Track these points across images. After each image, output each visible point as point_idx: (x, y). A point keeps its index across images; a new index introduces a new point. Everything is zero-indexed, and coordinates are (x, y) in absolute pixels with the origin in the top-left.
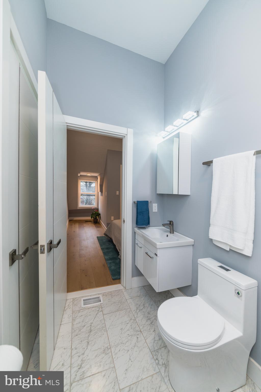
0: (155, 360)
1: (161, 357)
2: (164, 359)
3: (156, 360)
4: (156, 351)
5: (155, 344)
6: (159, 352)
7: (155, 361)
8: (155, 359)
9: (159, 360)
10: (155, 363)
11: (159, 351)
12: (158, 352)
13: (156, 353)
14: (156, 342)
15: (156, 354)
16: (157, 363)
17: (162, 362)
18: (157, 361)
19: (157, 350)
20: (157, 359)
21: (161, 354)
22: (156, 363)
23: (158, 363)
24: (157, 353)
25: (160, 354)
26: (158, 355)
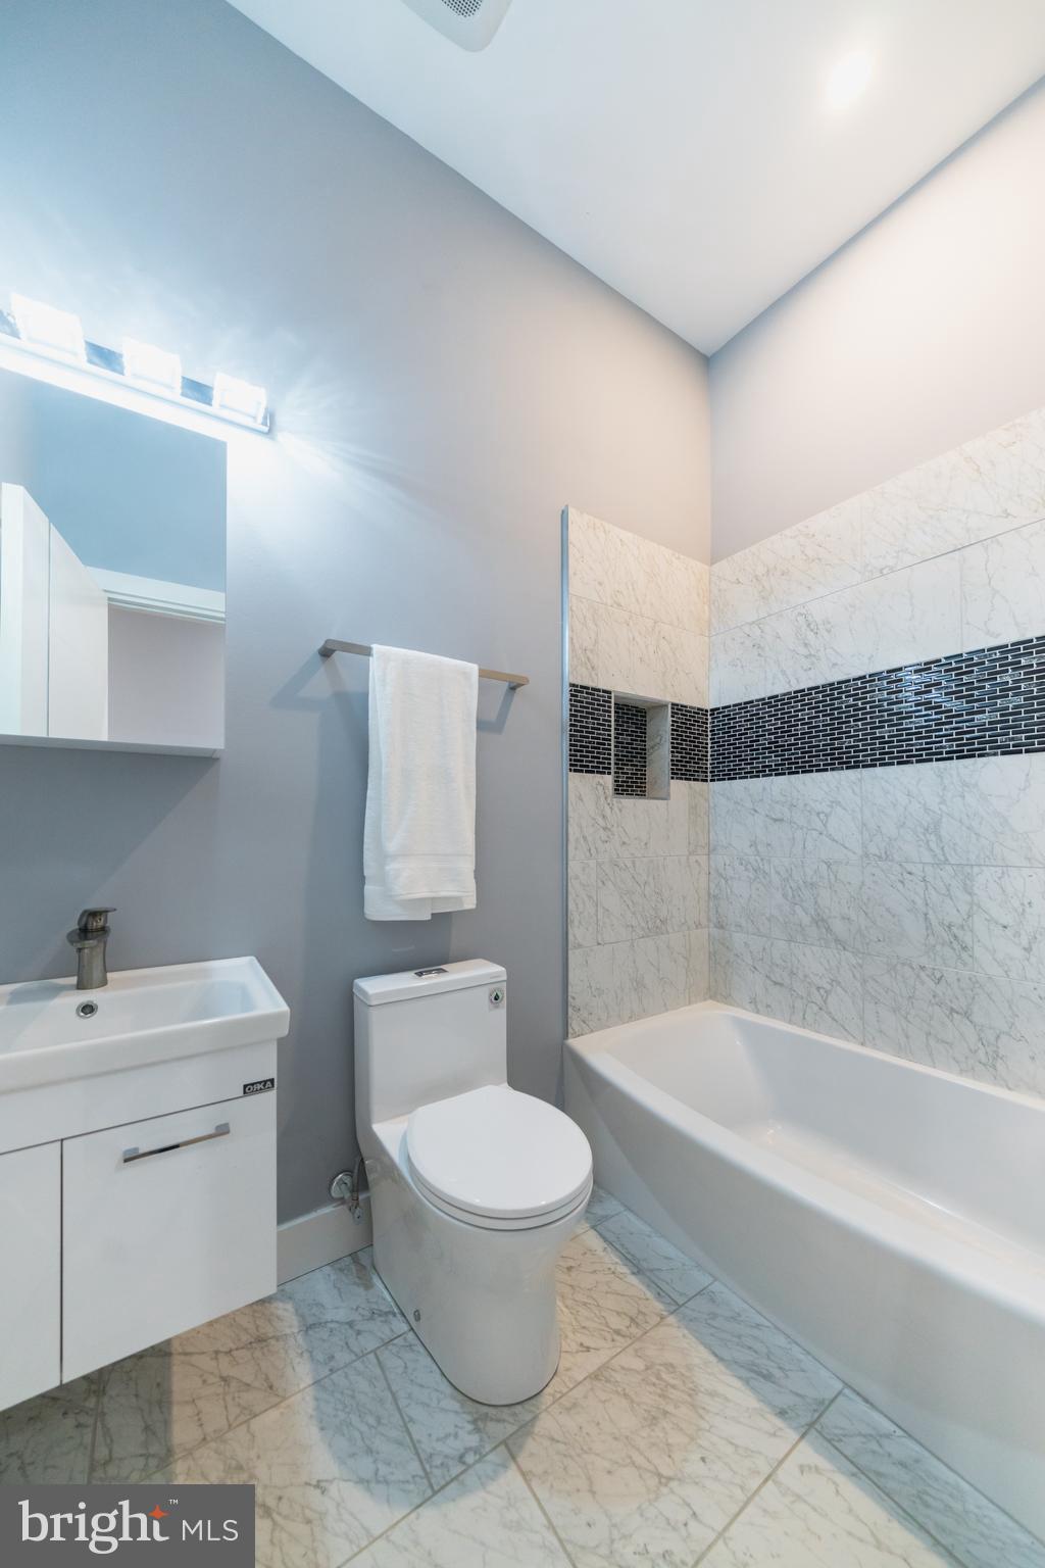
0: (463, 1468)
1: (451, 1441)
2: (456, 1426)
3: (464, 1463)
4: (427, 1467)
5: (392, 1473)
6: (429, 1450)
7: (469, 1467)
8: (461, 1468)
9: (462, 1451)
10: (478, 1466)
11: (423, 1450)
12: (431, 1456)
13: (437, 1467)
14: (383, 1470)
15: (442, 1464)
16: (478, 1457)
17: (469, 1433)
18: (470, 1458)
19: (421, 1463)
20: (461, 1459)
21: (438, 1440)
22: (477, 1462)
23: (475, 1453)
24: (437, 1461)
25: (439, 1447)
26: (446, 1456)
